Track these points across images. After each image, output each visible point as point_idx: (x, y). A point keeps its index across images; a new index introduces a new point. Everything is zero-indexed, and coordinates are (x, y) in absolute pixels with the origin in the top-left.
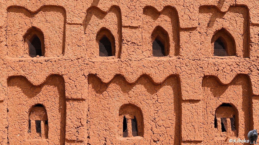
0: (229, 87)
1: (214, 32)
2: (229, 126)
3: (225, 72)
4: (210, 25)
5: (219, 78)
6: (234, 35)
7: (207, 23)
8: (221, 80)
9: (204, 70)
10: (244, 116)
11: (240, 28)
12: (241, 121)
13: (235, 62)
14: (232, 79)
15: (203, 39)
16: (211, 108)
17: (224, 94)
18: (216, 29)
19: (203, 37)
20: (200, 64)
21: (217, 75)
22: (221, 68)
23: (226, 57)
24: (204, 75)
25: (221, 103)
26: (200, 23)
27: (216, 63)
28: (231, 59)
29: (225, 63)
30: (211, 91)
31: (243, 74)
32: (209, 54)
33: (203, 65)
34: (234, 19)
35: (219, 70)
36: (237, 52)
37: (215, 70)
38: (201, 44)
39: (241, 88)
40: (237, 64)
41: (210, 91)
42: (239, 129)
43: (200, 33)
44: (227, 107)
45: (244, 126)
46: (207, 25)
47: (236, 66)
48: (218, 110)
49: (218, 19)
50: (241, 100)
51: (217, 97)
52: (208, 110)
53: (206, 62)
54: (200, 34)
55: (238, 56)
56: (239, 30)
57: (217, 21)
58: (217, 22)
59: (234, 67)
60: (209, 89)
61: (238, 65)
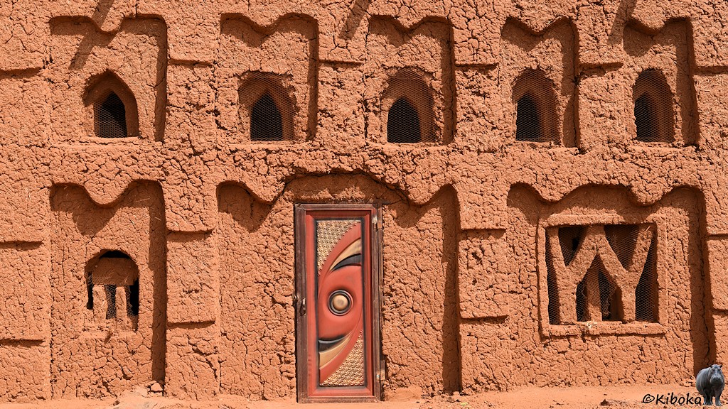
0: (119, 212)
1: (86, 80)
2: (120, 306)
3: (102, 176)
4: (77, 63)
5: (88, 190)
6: (136, 86)
7: (70, 58)
8: (93, 195)
9: (51, 171)
10: (153, 282)
11: (150, 70)
12: (146, 292)
13: (129, 153)
14: (119, 191)
15: (59, 97)
16: (74, 262)
17: (105, 229)
18: (90, 73)
19: (58, 91)
20: (43, 157)
21: (82, 182)
22: (92, 166)
23: (115, 140)
24: (53, 182)
25: (98, 250)
26: (53, 58)
27: (83, 155)
28: (125, 143)
29: (103, 155)
30: (75, 222)
31: (147, 180)
32: (72, 133)
33: (52, 158)
34: (135, 48)
35: (89, 172)
36: (141, 127)
37: (79, 170)
38: (54, 109)
39: (148, 215)
40: (132, 156)
41: (71, 222)
42: (140, 312)
43: (53, 82)
44: (118, 259)
45: (152, 305)
46: (70, 63)
47: (131, 161)
48: (96, 266)
49: (96, 50)
50: (146, 244)
51: (88, 236)
52: (66, 266)
53: (58, 153)
54: (52, 85)
55: (144, 137)
56: (146, 76)
57: (94, 54)
58: (93, 56)
59: (126, 163)
60: (70, 215)
61: (135, 159)
